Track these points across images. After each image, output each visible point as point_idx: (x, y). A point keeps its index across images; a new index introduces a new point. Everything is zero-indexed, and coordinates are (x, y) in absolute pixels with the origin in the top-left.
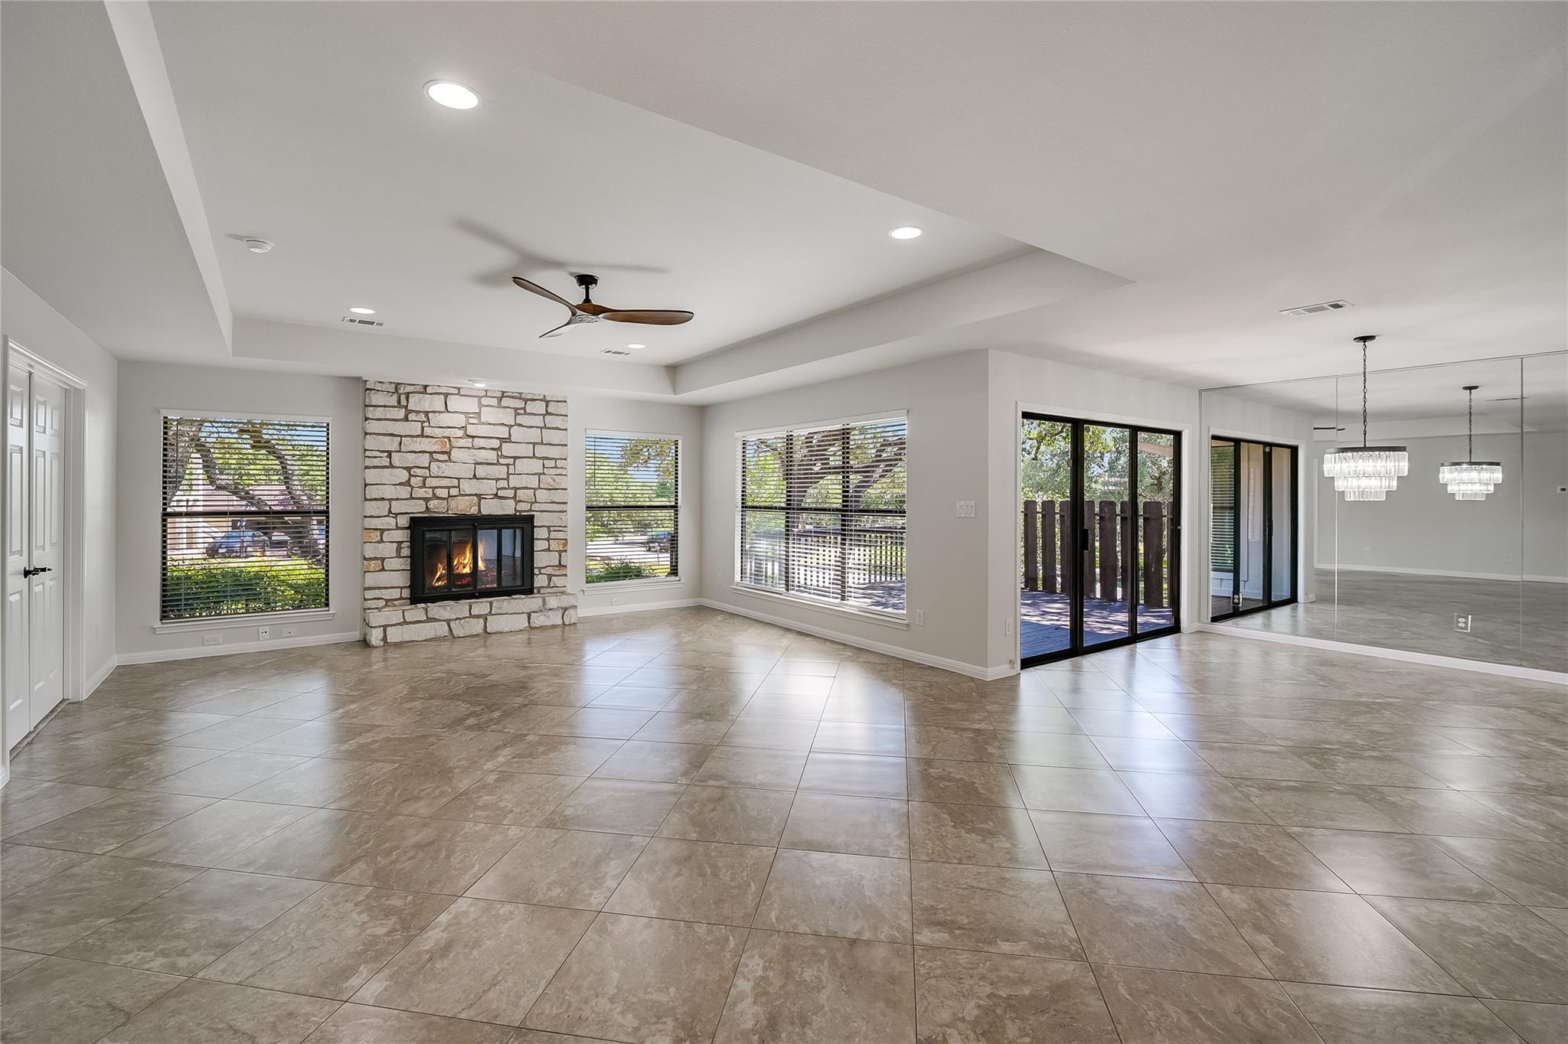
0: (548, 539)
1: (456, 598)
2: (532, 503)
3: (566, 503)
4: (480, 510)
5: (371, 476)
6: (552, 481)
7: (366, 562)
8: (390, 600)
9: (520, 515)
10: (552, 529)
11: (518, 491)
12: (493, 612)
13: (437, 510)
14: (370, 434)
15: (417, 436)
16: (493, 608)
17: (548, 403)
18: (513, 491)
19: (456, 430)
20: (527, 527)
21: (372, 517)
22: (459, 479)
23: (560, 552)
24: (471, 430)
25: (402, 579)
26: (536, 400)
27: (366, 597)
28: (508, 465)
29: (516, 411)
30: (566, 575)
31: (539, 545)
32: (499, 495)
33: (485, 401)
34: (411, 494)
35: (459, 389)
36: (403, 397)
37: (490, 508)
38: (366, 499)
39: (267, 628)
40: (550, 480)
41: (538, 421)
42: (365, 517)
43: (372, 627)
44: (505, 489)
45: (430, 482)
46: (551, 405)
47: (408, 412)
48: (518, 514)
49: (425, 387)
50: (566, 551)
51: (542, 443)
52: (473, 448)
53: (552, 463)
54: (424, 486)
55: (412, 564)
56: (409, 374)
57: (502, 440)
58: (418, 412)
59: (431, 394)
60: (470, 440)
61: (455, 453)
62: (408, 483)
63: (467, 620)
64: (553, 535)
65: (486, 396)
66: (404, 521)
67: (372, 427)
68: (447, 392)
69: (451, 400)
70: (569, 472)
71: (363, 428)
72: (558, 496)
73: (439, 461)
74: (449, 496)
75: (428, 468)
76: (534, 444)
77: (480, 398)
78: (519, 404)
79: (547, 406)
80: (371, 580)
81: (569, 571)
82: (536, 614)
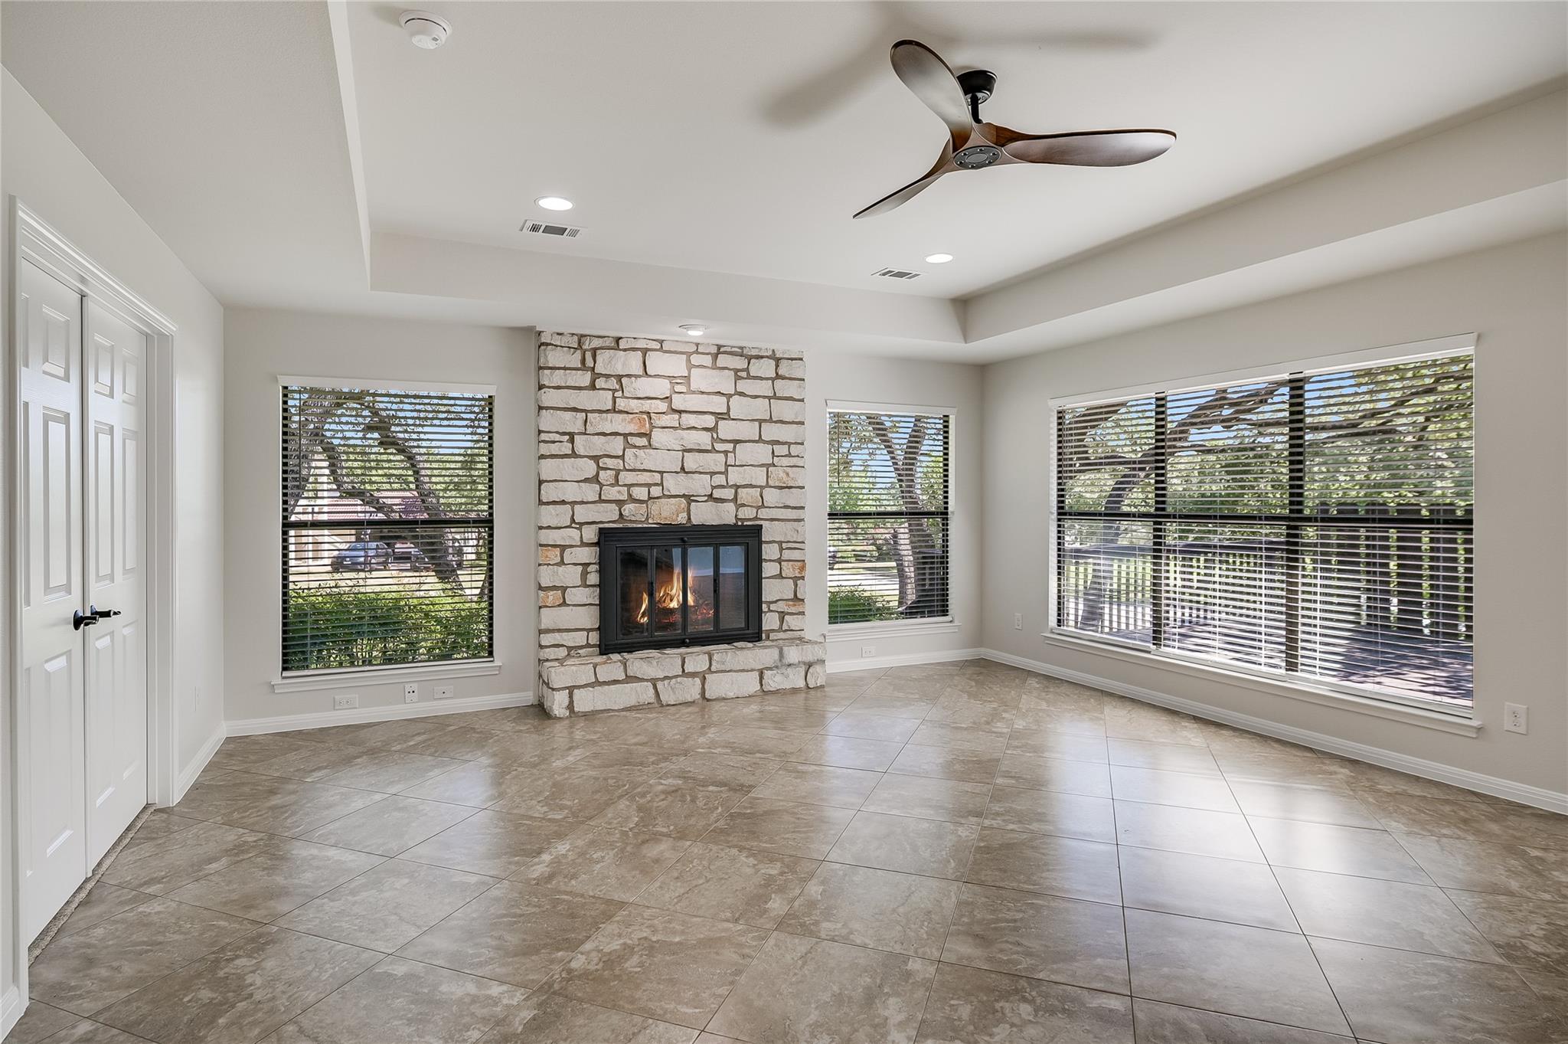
0: (779, 561)
1: (660, 645)
2: (758, 508)
3: (803, 508)
4: (689, 518)
5: (548, 469)
6: (785, 476)
7: (542, 594)
8: (575, 647)
9: (742, 525)
10: (784, 546)
11: (739, 490)
12: (713, 668)
13: (633, 518)
14: (547, 408)
15: (608, 411)
16: (714, 663)
17: (778, 361)
18: (733, 491)
19: (658, 401)
20: (752, 542)
21: (549, 527)
22: (661, 473)
23: (795, 579)
24: (678, 402)
25: (588, 618)
26: (762, 357)
27: (543, 644)
28: (726, 453)
29: (736, 374)
30: (803, 613)
31: (769, 569)
32: (715, 496)
33: (696, 360)
34: (600, 494)
35: (661, 342)
36: (588, 355)
37: (705, 515)
38: (541, 503)
39: (415, 686)
40: (782, 475)
41: (765, 388)
42: (541, 528)
43: (553, 689)
44: (723, 487)
45: (626, 478)
46: (783, 364)
47: (596, 376)
48: (740, 523)
49: (618, 340)
50: (803, 578)
51: (771, 421)
52: (680, 427)
53: (783, 450)
54: (617, 483)
55: (602, 596)
56: (599, 323)
57: (720, 417)
58: (608, 376)
59: (625, 350)
60: (676, 416)
61: (658, 436)
62: (595, 479)
63: (679, 679)
64: (787, 555)
65: (697, 352)
66: (590, 534)
67: (549, 398)
68: (645, 346)
69: (652, 358)
70: (807, 461)
71: (537, 400)
72: (791, 497)
73: (635, 447)
74: (650, 498)
75: (622, 457)
76: (761, 422)
77: (689, 354)
78: (740, 363)
79: (777, 366)
80: (549, 618)
81: (808, 607)
82: (770, 672)
